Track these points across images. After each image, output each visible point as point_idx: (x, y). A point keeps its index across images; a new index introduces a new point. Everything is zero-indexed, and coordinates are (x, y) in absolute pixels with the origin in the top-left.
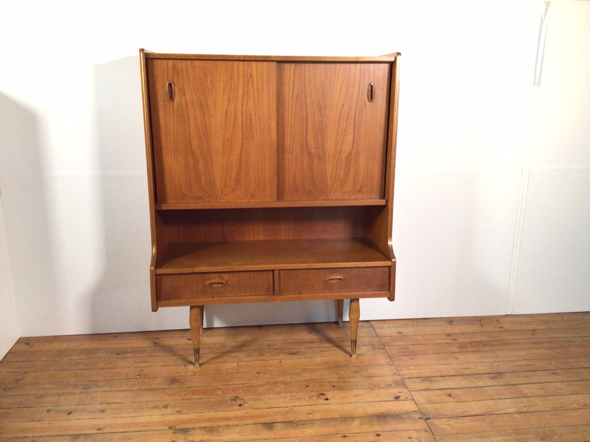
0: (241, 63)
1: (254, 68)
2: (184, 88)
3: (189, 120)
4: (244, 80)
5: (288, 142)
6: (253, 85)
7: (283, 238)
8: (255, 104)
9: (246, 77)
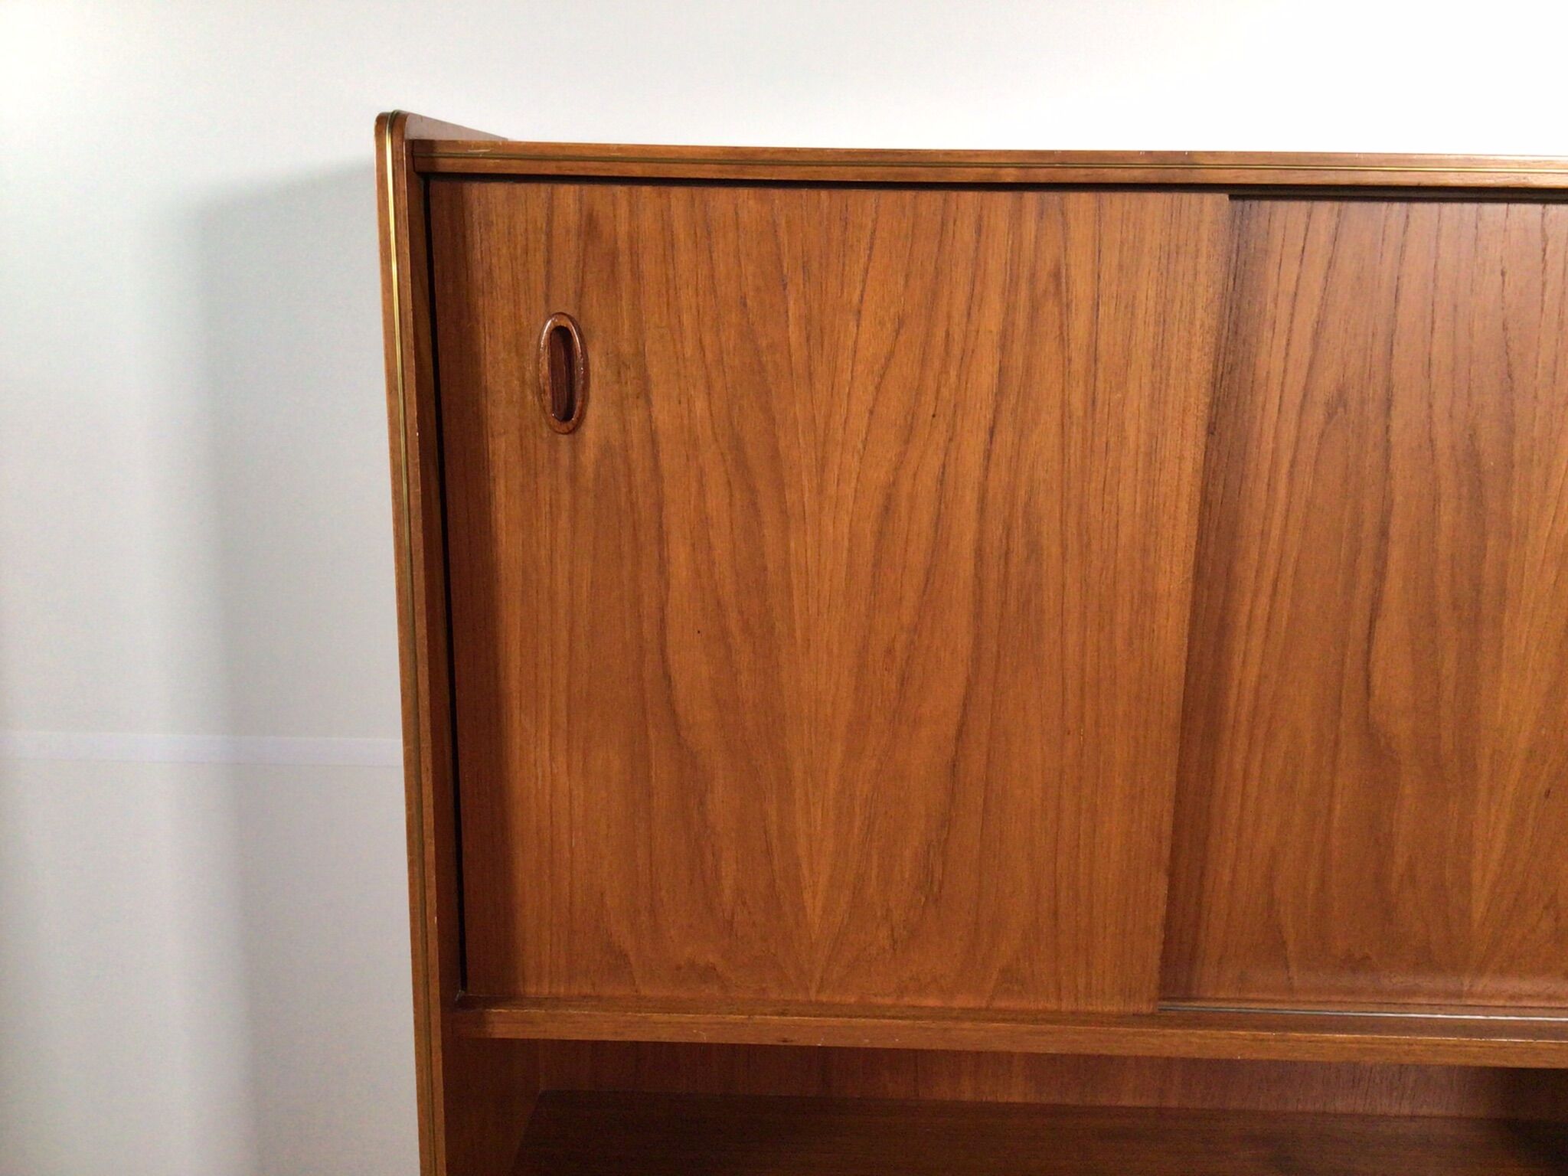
0: (1004, 200)
1: (1081, 232)
2: (640, 354)
3: (662, 539)
4: (1009, 309)
5: (1251, 679)
6: (1063, 340)
8: (1063, 448)
9: (1024, 286)
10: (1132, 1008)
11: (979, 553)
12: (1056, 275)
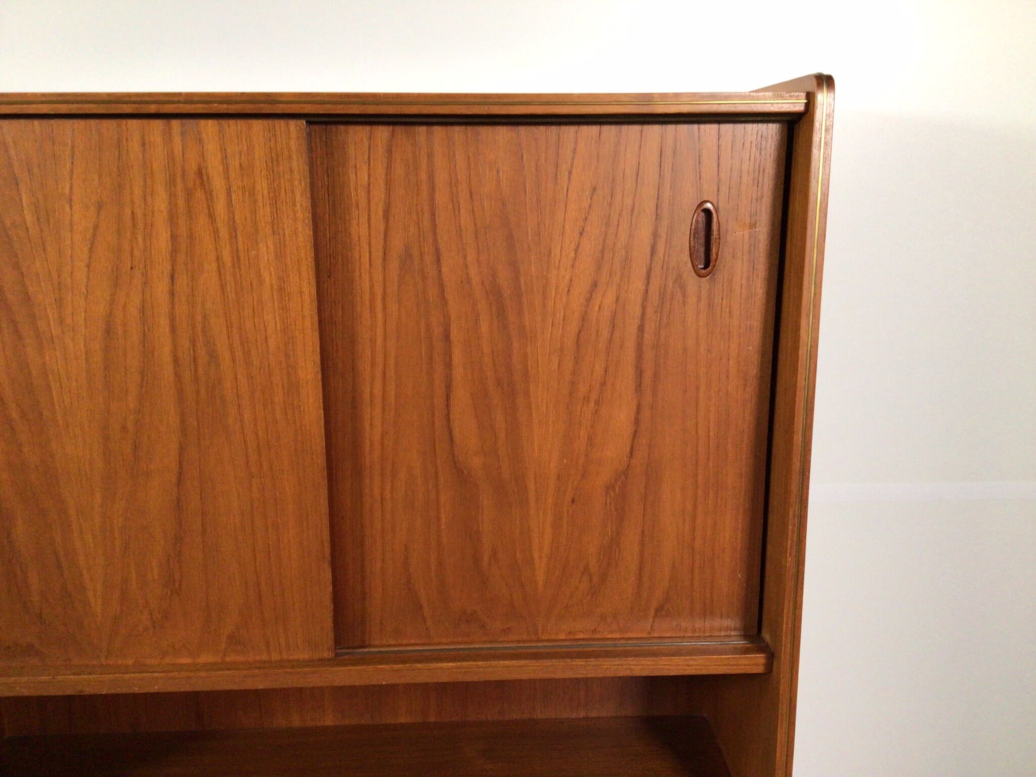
0: (158, 124)
1: (212, 147)
4: (172, 196)
6: (211, 216)
7: (402, 720)
8: (223, 287)
9: (179, 181)
10: (317, 656)
11: (176, 360)
12: (200, 173)
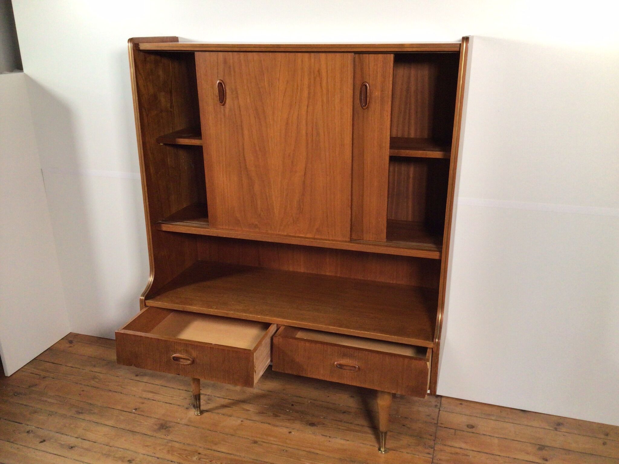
0: (307, 55)
1: (323, 62)
2: (236, 89)
3: (242, 129)
4: (309, 79)
6: (321, 87)
8: (323, 110)
9: (312, 74)
10: (344, 239)
11: (307, 134)
12: (319, 71)
